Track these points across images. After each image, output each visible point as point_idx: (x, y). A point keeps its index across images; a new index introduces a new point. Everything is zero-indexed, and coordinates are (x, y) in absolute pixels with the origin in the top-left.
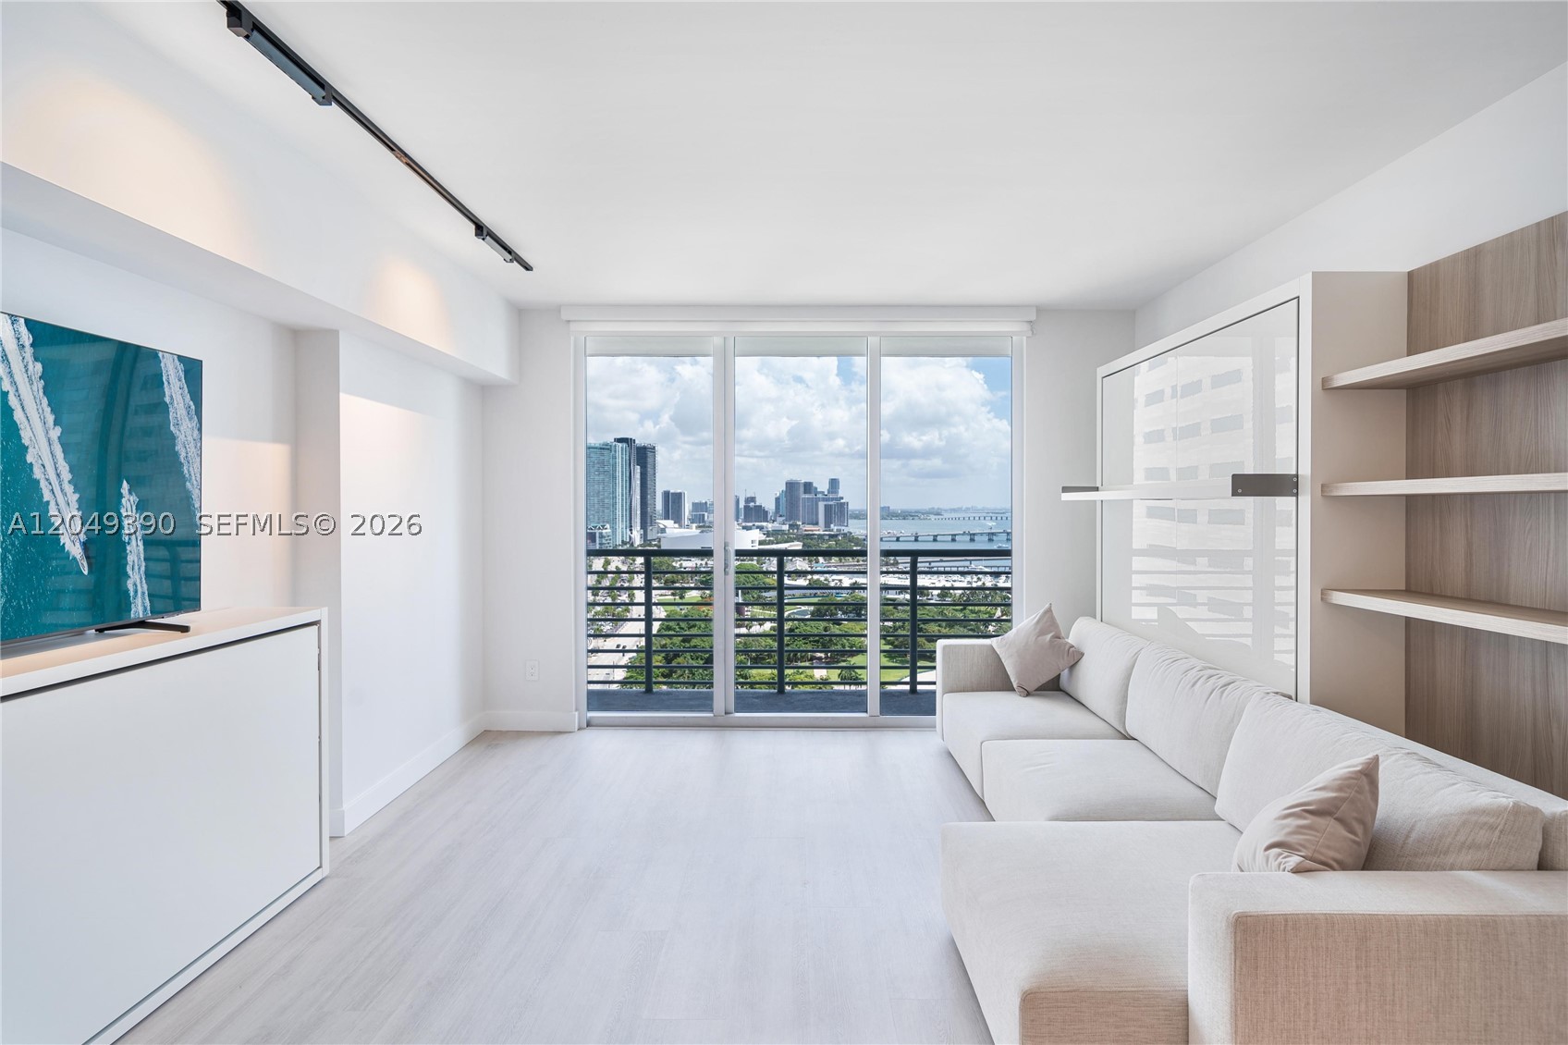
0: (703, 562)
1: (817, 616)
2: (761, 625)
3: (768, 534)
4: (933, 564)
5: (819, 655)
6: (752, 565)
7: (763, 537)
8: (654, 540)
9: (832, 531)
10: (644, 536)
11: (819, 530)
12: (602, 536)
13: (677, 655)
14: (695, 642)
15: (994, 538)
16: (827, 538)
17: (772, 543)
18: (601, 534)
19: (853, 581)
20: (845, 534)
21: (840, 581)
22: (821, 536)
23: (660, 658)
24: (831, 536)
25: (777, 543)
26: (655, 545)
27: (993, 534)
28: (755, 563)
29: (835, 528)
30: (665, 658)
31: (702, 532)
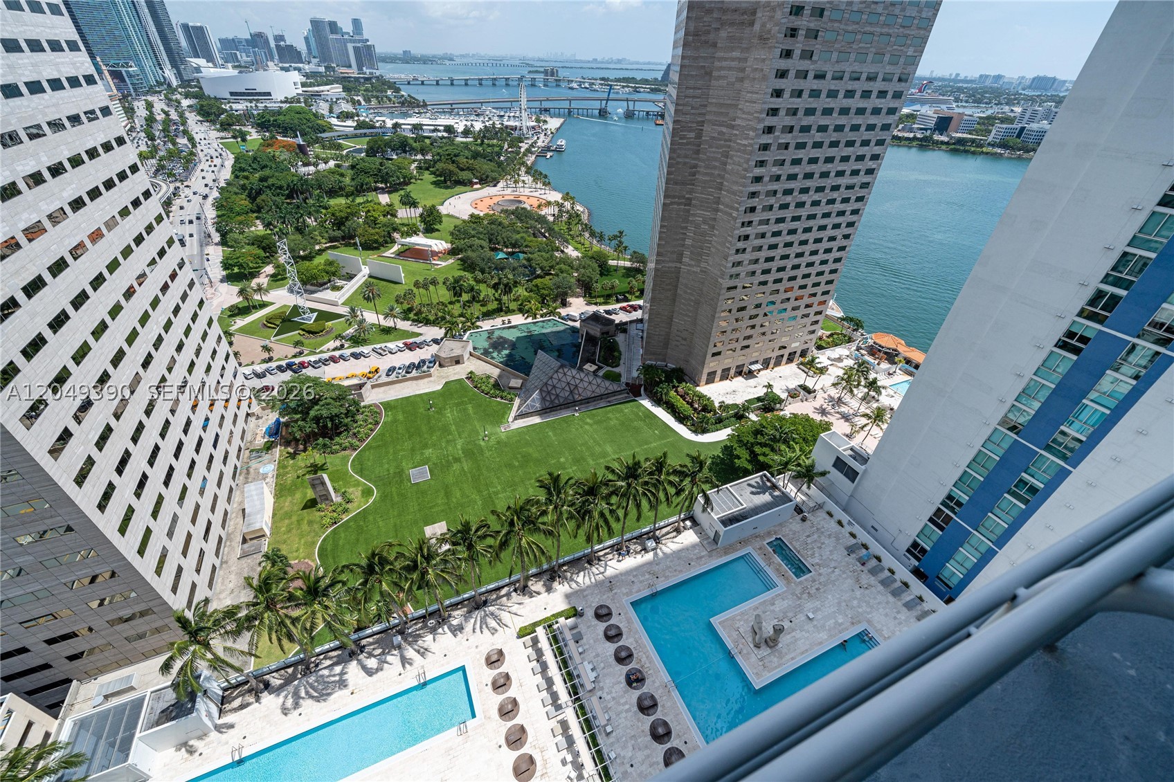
0: (253, 105)
1: (371, 152)
2: (326, 163)
3: (307, 75)
4: (454, 106)
5: (380, 185)
6: (302, 108)
7: (304, 79)
8: (192, 80)
9: (365, 73)
10: (179, 75)
11: (353, 72)
12: (130, 76)
13: (259, 192)
14: (271, 181)
15: (497, 83)
16: (362, 80)
17: (314, 86)
18: (127, 72)
19: (394, 121)
20: (377, 77)
21: (384, 121)
22: (357, 79)
23: (244, 197)
24: (367, 79)
25: (318, 86)
26: (196, 86)
27: (495, 79)
28: (303, 105)
29: (368, 71)
30: (249, 196)
31: (240, 72)
